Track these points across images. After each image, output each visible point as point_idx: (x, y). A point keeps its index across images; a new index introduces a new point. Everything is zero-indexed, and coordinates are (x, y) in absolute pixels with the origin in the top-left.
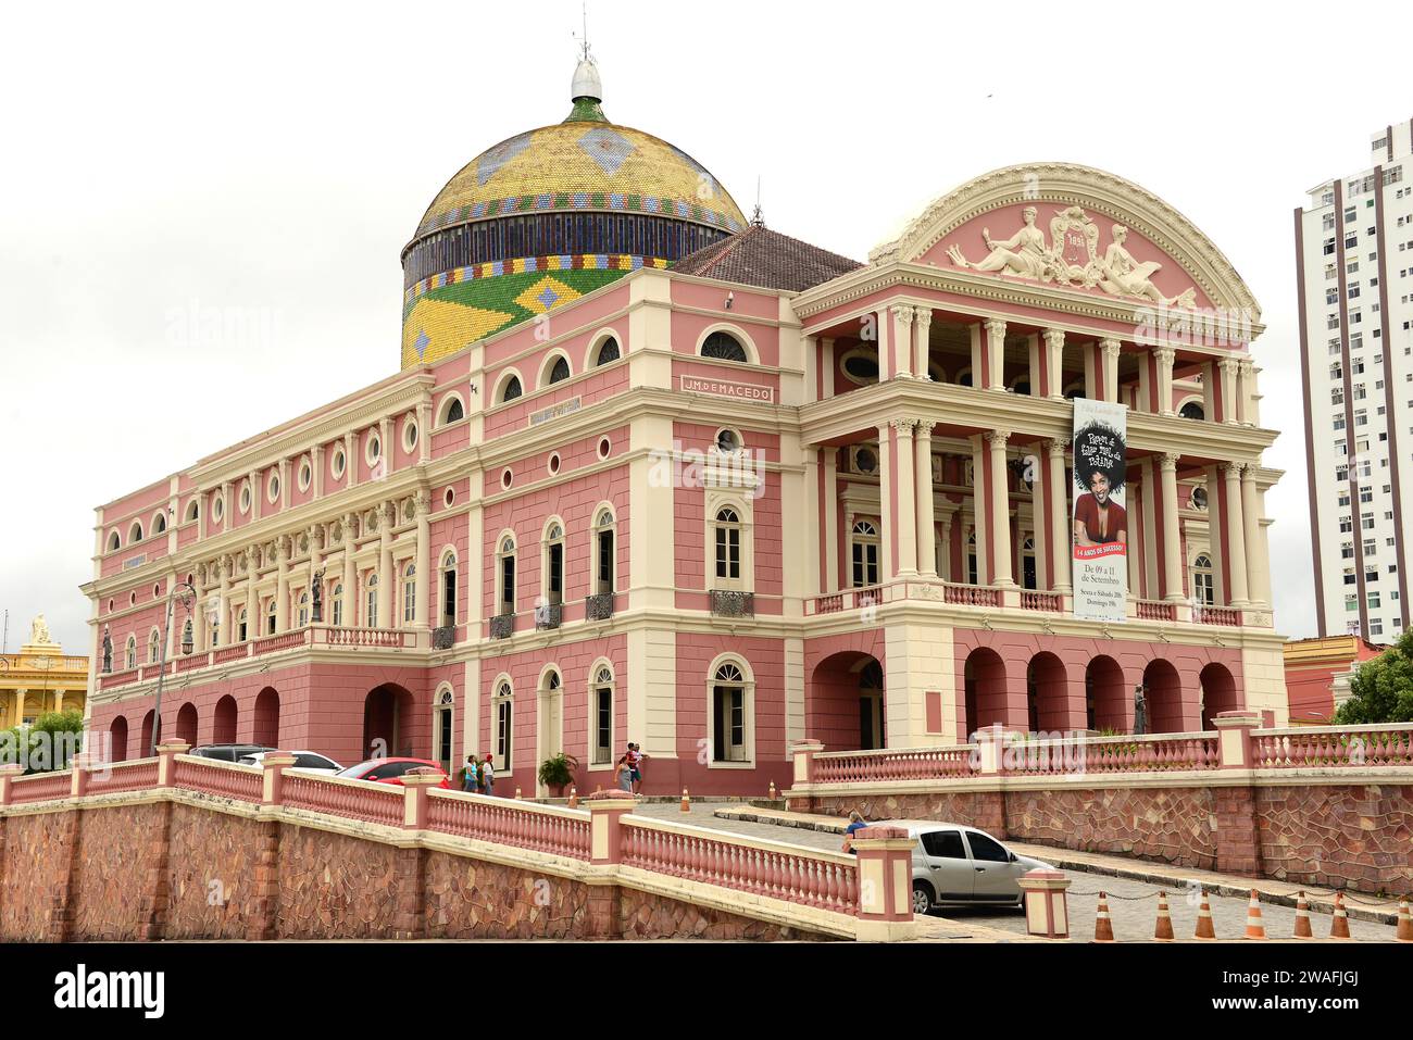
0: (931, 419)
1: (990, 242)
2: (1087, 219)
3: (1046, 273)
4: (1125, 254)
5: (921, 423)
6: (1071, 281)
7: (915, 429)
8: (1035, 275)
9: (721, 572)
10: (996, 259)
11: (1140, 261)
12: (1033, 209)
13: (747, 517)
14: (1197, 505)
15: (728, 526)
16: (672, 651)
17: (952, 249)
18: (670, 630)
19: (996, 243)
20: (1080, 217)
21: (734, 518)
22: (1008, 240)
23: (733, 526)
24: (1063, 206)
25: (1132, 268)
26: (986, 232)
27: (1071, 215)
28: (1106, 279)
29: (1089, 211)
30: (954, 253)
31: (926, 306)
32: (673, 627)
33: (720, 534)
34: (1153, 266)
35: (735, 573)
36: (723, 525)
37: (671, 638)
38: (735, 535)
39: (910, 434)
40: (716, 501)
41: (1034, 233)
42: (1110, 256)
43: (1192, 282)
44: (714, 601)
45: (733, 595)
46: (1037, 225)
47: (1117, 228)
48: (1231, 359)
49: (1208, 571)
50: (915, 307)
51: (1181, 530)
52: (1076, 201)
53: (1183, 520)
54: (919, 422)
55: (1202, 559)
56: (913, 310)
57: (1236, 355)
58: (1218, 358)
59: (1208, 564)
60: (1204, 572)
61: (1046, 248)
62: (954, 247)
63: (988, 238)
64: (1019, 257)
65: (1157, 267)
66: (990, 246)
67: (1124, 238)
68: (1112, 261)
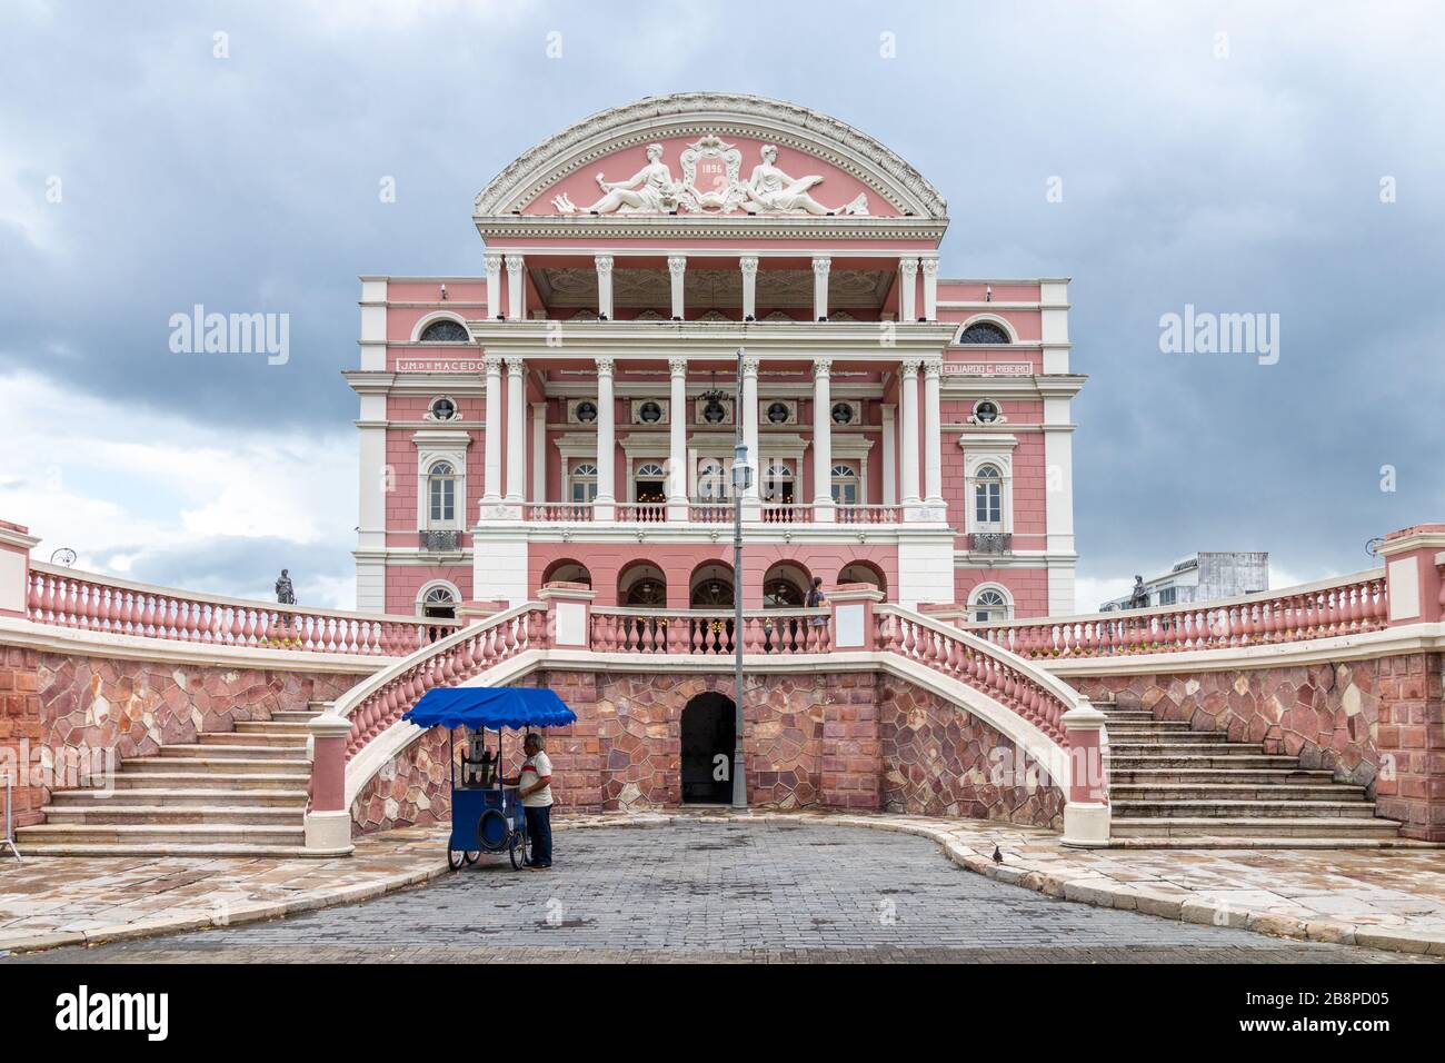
0: (515, 357)
1: (603, 184)
2: (722, 144)
3: (668, 204)
4: (777, 172)
5: (506, 361)
6: (704, 208)
7: (504, 367)
8: (654, 207)
10: (608, 201)
11: (797, 177)
12: (658, 146)
13: (460, 468)
14: (982, 419)
15: (443, 478)
16: (381, 581)
17: (558, 198)
18: (378, 565)
19: (610, 185)
20: (716, 144)
21: (449, 471)
22: (628, 180)
23: (448, 477)
24: (698, 137)
25: (785, 186)
26: (600, 177)
27: (705, 145)
28: (750, 199)
29: (727, 137)
30: (562, 203)
31: (516, 255)
32: (382, 561)
33: (436, 486)
34: (811, 180)
35: (450, 515)
36: (436, 477)
37: (381, 571)
38: (450, 486)
39: (498, 372)
41: (657, 168)
42: (754, 178)
43: (865, 187)
44: (426, 540)
45: (441, 534)
46: (662, 160)
47: (766, 148)
48: (908, 258)
49: (994, 481)
50: (503, 256)
51: (958, 443)
52: (711, 129)
53: (961, 433)
54: (503, 360)
55: (988, 469)
56: (500, 260)
57: (916, 253)
58: (897, 260)
59: (994, 474)
60: (989, 481)
61: (674, 181)
62: (562, 195)
63: (601, 182)
64: (632, 193)
65: (817, 178)
66: (605, 189)
67: (772, 157)
68: (759, 182)
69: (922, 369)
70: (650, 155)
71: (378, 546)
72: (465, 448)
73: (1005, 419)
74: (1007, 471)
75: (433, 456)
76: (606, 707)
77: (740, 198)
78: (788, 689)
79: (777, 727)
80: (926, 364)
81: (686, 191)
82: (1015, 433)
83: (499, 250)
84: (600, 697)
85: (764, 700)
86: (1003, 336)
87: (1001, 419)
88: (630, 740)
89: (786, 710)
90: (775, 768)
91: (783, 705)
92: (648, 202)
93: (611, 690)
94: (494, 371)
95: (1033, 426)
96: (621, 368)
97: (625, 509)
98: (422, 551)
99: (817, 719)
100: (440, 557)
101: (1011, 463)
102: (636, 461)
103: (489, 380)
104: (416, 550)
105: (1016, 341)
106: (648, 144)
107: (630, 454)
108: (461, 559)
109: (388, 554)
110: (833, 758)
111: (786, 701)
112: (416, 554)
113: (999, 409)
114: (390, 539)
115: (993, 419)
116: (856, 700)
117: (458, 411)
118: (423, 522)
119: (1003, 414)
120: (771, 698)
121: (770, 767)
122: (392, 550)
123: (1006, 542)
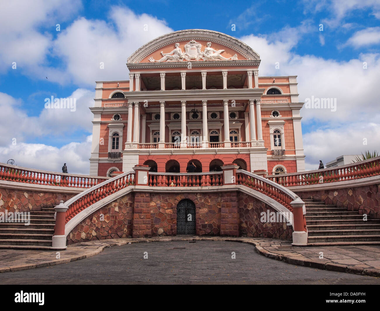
2: (196, 43)
3: (181, 58)
4: (212, 49)
6: (191, 59)
7: (133, 105)
8: (177, 60)
9: (113, 148)
12: (178, 44)
13: (121, 134)
14: (274, 116)
15: (116, 137)
16: (97, 167)
17: (150, 58)
18: (96, 163)
19: (165, 54)
20: (194, 43)
21: (118, 135)
22: (169, 53)
23: (117, 137)
24: (188, 41)
25: (214, 52)
26: (162, 52)
27: (191, 43)
28: (204, 57)
29: (197, 41)
30: (151, 59)
31: (138, 74)
32: (98, 162)
33: (114, 139)
34: (221, 51)
35: (117, 148)
36: (114, 137)
37: (97, 164)
38: (118, 139)
40: (112, 131)
41: (178, 49)
42: (205, 51)
44: (110, 155)
45: (114, 153)
46: (179, 47)
47: (209, 43)
48: (250, 71)
49: (279, 134)
50: (134, 74)
51: (267, 123)
52: (193, 39)
53: (268, 120)
54: (133, 102)
55: (277, 131)
56: (133, 75)
57: (252, 69)
58: (247, 71)
59: (279, 132)
60: (277, 134)
61: (183, 52)
62: (151, 57)
63: (162, 53)
64: (171, 56)
65: (223, 50)
66: (163, 55)
67: (210, 45)
68: (206, 52)
69: (255, 102)
70: (176, 46)
71: (97, 157)
72: (123, 128)
73: (281, 116)
74: (283, 131)
75: (113, 131)
76: (153, 204)
77: (201, 57)
78: (210, 197)
79: (207, 210)
80: (256, 100)
81: (186, 55)
82: (284, 120)
83: (133, 73)
84: (151, 200)
85: (203, 201)
86: (279, 92)
87: (280, 116)
88: (161, 214)
89: (210, 204)
90: (206, 223)
91: (208, 202)
92: (175, 58)
93: (155, 198)
94: (131, 106)
95: (289, 117)
96: (167, 104)
97: (168, 145)
98: (109, 159)
99: (219, 207)
100: (114, 160)
101: (283, 128)
102: (172, 131)
103: (129, 108)
104: (107, 158)
105: (283, 94)
106: (175, 43)
107: (170, 129)
108: (120, 161)
109: (99, 159)
110: (224, 219)
111: (209, 201)
112: (107, 159)
113: (279, 113)
114: (100, 155)
115: (277, 116)
116: (232, 201)
117: (121, 118)
118: (110, 150)
119: (281, 114)
120: (205, 200)
121: (205, 223)
122: (100, 158)
123: (283, 152)
